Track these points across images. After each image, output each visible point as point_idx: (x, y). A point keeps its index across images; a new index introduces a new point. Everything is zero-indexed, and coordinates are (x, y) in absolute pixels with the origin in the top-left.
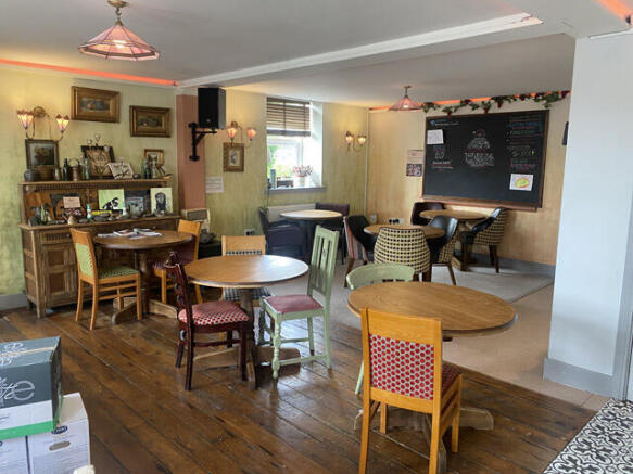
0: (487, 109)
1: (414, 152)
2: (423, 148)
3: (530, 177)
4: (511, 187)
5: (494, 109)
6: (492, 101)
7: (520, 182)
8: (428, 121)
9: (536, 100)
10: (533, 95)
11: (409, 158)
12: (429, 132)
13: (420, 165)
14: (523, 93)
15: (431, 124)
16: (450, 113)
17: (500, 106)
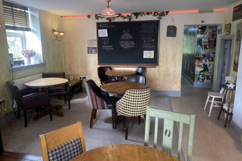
0: (130, 19)
1: (91, 41)
2: (96, 39)
3: (153, 52)
4: (144, 57)
5: (134, 19)
6: (133, 15)
7: (148, 54)
8: (98, 24)
9: (154, 15)
10: (153, 13)
11: (89, 44)
12: (99, 30)
13: (95, 48)
14: (148, 12)
15: (100, 26)
16: (110, 20)
17: (137, 18)
